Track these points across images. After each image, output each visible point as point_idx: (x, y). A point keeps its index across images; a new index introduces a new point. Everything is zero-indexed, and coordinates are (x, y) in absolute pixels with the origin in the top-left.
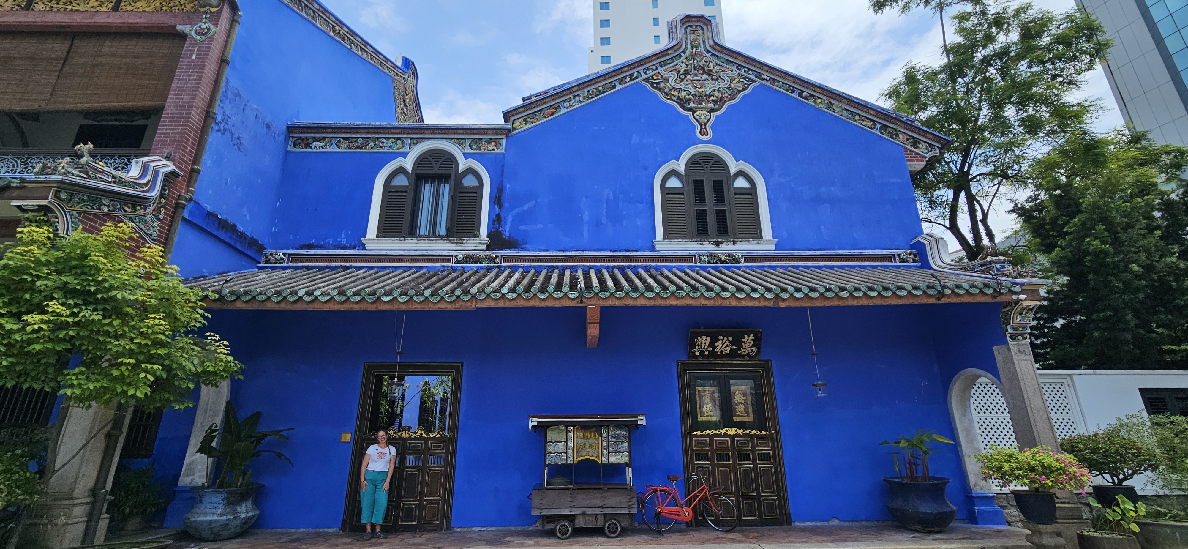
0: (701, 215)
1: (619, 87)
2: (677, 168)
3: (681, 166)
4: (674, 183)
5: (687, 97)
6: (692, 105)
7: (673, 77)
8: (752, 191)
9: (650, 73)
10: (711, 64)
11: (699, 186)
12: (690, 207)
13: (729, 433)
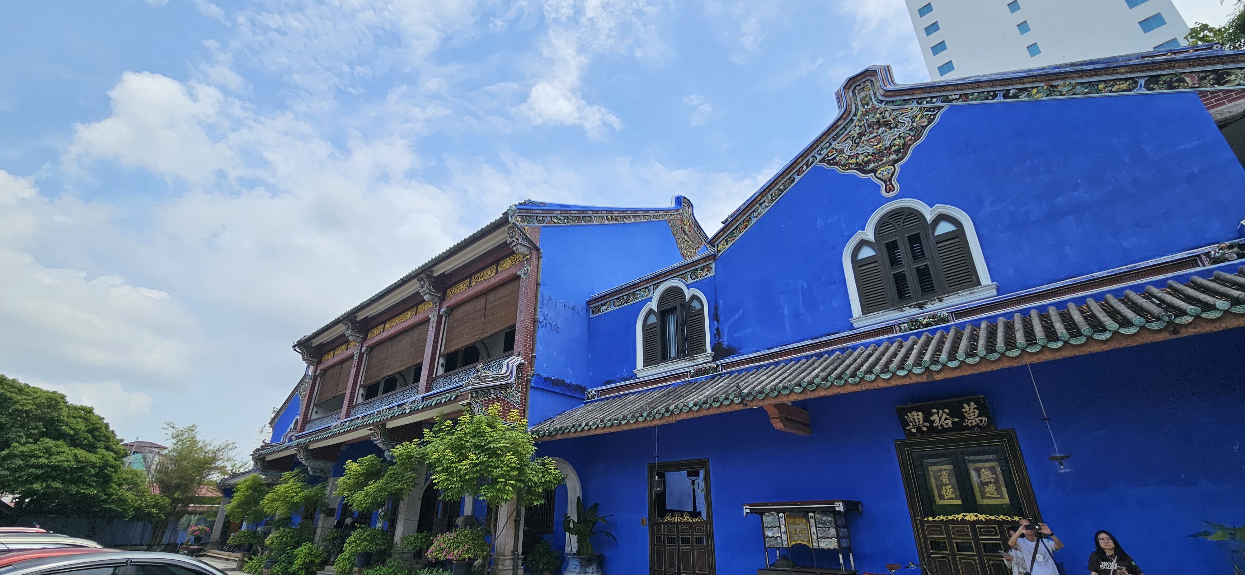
0: (900, 279)
1: (797, 179)
2: (865, 237)
3: (869, 234)
4: (866, 253)
5: (866, 159)
6: (872, 165)
7: (847, 146)
8: (959, 234)
9: (825, 152)
10: (887, 114)
11: (892, 247)
12: (887, 273)
13: (967, 518)
